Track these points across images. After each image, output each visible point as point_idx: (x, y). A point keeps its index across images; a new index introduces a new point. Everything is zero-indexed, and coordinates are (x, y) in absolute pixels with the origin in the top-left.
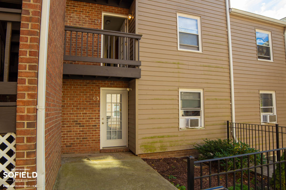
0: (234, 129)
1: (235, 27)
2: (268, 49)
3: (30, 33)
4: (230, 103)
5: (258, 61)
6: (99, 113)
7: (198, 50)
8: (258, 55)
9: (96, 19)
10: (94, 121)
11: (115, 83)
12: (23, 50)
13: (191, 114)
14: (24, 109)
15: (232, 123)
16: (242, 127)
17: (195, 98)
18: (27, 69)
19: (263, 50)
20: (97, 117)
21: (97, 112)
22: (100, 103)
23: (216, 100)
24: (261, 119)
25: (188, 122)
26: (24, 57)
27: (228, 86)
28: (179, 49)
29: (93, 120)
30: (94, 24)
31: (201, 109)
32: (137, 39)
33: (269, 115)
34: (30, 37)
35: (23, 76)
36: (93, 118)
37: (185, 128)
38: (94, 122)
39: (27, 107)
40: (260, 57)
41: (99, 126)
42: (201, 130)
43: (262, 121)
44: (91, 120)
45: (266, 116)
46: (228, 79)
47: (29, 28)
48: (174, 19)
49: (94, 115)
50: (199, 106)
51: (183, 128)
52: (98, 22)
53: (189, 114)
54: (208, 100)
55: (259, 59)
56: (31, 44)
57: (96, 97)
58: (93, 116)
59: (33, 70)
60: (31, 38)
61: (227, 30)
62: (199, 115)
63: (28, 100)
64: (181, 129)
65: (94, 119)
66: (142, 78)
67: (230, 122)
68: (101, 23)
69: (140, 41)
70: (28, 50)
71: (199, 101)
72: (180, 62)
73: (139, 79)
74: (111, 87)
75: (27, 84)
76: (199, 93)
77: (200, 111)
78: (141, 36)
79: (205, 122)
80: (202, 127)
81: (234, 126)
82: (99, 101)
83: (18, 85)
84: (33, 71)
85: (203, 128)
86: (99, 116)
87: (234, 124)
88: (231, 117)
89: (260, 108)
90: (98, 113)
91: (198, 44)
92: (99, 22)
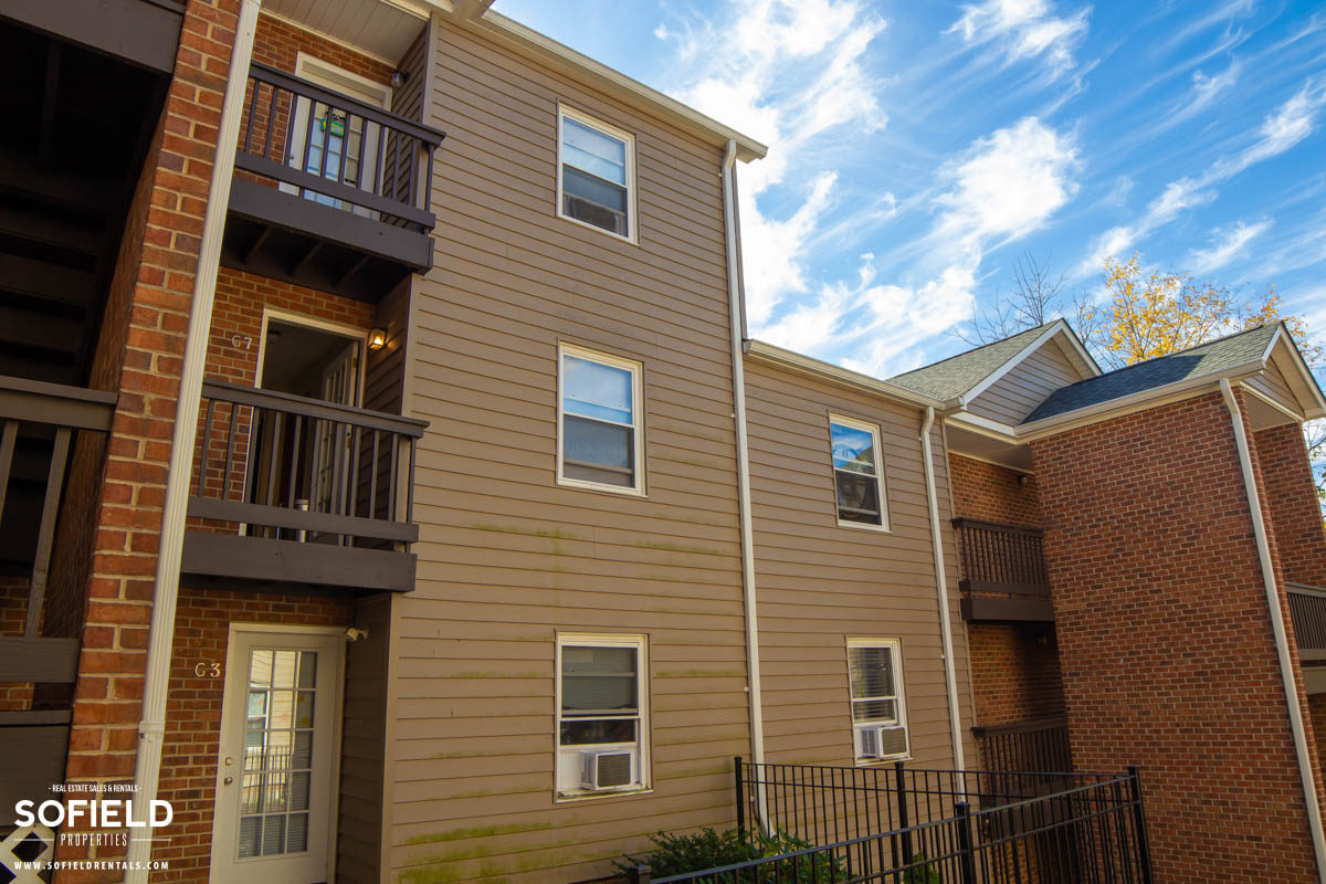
0: (762, 788)
1: (761, 406)
2: (871, 485)
3: (139, 473)
4: (746, 689)
5: (838, 528)
6: (217, 737)
7: (632, 484)
8: (838, 507)
9: (235, 334)
10: (191, 772)
11: (296, 605)
12: (113, 529)
13: (602, 733)
14: (100, 736)
15: (753, 765)
16: (790, 778)
17: (617, 671)
18: (122, 595)
19: (853, 488)
20: (205, 754)
21: (208, 732)
22: (223, 692)
23: (694, 675)
24: (855, 743)
25: (590, 766)
26: (115, 553)
27: (736, 624)
28: (562, 481)
29: (184, 766)
30: (227, 353)
31: (637, 714)
32: (409, 438)
33: (880, 730)
34: (140, 485)
35: (104, 617)
36: (185, 760)
37: (579, 793)
38: (189, 778)
39: (110, 727)
40: (844, 515)
41: (212, 794)
42: (639, 798)
43: (859, 752)
44: (174, 768)
45: (872, 733)
46: (735, 594)
47: (140, 459)
48: (547, 367)
49: (192, 743)
50: (633, 704)
51: (572, 794)
52: (243, 347)
53: (594, 733)
54: (663, 676)
55: (842, 523)
56: (141, 509)
57: (208, 664)
58: (186, 749)
59: (142, 599)
60: (142, 491)
61: (733, 416)
62: (632, 740)
63: (117, 705)
64: (561, 795)
65: (190, 765)
66: (421, 589)
67: (745, 760)
68: (255, 349)
69: (419, 443)
70: (130, 532)
71: (633, 682)
72: (565, 529)
73: (406, 595)
74: (276, 620)
75: (116, 647)
76: (633, 652)
77: (633, 721)
78: (424, 425)
79: (656, 767)
80: (644, 786)
81: (761, 778)
82: (220, 683)
83: (84, 650)
84: (140, 602)
85: (647, 788)
86: (215, 749)
87: (761, 770)
88: (751, 741)
89: (849, 702)
90: (210, 735)
91: (631, 463)
92: (248, 347)
